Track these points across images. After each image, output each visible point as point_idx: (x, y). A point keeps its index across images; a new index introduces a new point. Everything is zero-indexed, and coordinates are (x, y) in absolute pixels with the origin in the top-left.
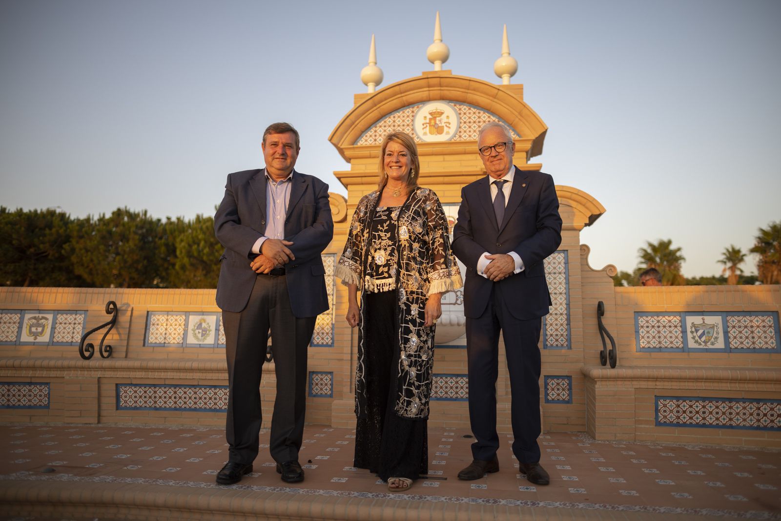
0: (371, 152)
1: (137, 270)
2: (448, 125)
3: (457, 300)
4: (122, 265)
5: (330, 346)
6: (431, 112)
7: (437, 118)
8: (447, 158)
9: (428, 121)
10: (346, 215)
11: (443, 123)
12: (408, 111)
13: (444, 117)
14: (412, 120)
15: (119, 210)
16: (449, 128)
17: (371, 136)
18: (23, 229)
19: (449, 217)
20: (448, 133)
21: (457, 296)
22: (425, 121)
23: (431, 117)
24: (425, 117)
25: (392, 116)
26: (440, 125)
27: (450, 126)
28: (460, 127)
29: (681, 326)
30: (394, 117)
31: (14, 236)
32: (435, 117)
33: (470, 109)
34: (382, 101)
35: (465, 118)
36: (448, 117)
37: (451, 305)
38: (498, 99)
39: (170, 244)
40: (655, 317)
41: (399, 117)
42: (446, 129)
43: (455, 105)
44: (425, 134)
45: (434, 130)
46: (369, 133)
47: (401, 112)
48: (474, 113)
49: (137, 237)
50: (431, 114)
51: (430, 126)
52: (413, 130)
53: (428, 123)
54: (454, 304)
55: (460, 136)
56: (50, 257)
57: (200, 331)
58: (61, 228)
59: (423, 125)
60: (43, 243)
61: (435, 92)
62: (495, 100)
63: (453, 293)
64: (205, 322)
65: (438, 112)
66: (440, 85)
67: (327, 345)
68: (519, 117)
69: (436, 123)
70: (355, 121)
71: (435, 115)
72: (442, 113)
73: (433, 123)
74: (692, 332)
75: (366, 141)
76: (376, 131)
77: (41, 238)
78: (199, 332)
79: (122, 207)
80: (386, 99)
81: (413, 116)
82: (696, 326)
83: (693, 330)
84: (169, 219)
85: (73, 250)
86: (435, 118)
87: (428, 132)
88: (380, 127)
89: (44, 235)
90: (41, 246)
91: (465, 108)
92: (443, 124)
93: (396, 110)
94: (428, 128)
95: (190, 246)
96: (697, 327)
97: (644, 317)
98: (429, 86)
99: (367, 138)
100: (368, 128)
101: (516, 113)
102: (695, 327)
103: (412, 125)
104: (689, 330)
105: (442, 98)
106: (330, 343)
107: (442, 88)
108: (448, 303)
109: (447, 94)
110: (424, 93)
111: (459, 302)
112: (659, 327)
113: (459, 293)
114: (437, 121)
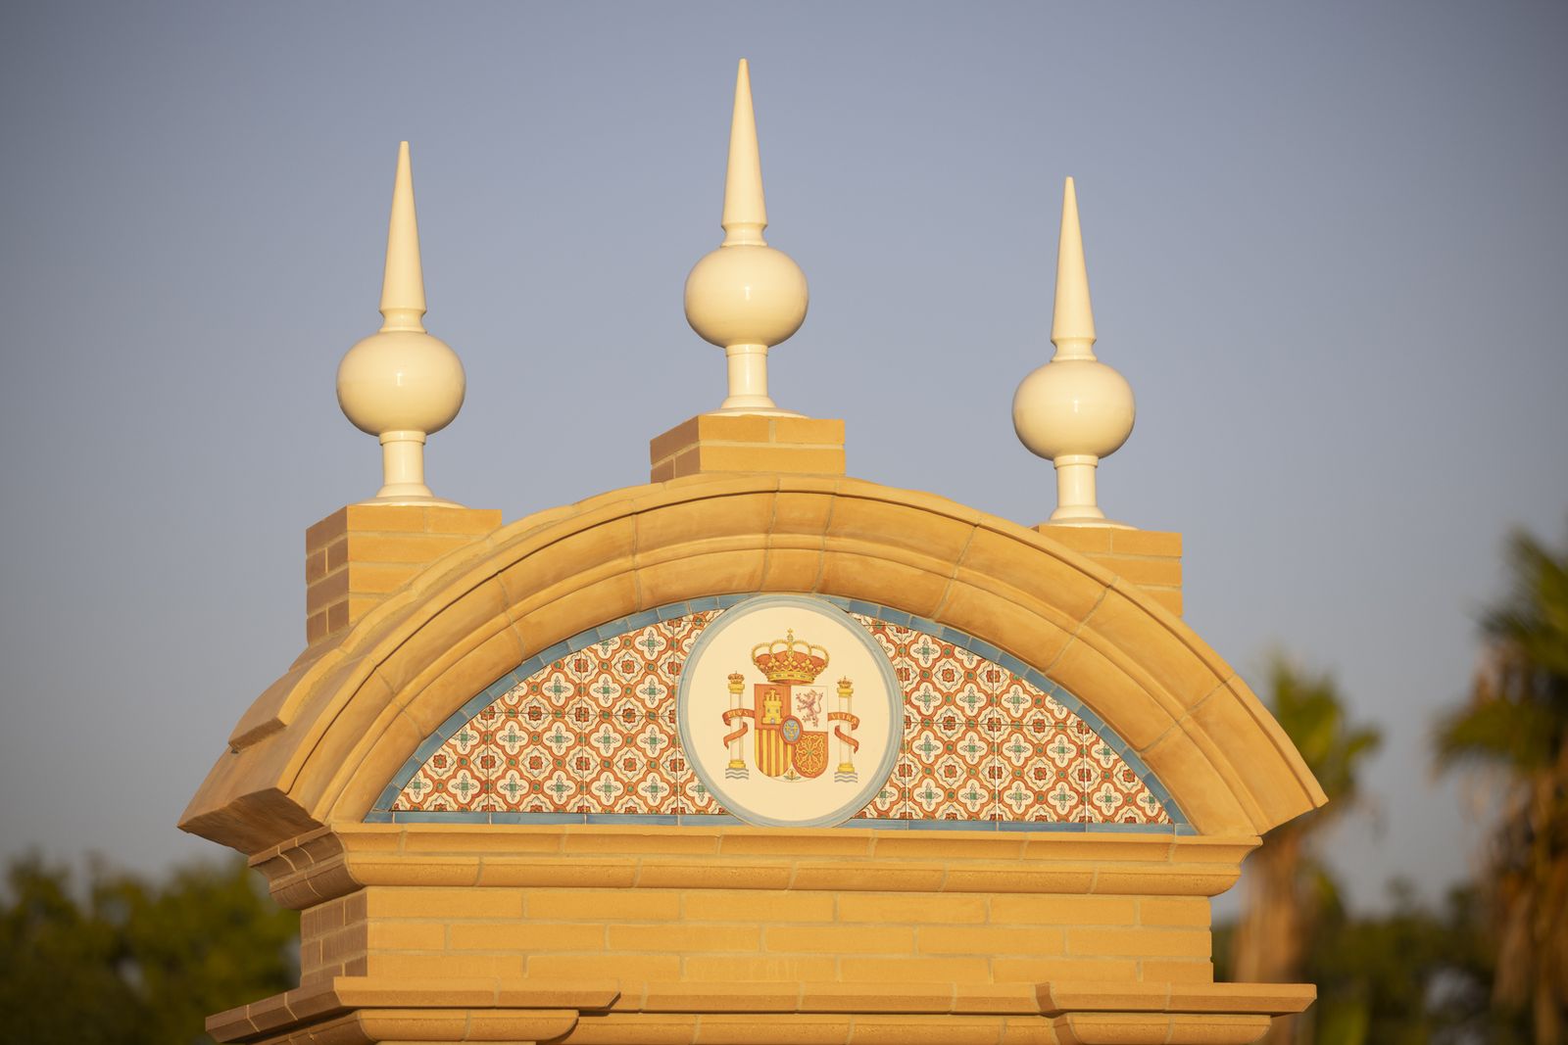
0: (487, 860)
2: (845, 728)
6: (764, 651)
7: (795, 690)
9: (748, 701)
11: (822, 717)
12: (650, 639)
13: (825, 681)
14: (673, 692)
16: (856, 745)
17: (463, 762)
20: (846, 773)
22: (733, 703)
23: (763, 679)
24: (736, 679)
25: (569, 661)
26: (808, 727)
27: (855, 735)
28: (905, 747)
30: (580, 666)
32: (786, 684)
33: (948, 653)
34: (541, 586)
35: (928, 699)
36: (845, 684)
38: (1095, 626)
41: (605, 666)
42: (836, 749)
43: (879, 628)
44: (736, 769)
45: (783, 755)
46: (453, 748)
47: (616, 643)
48: (970, 676)
50: (759, 661)
51: (759, 728)
52: (673, 742)
53: (752, 714)
55: (905, 795)
59: (726, 719)
61: (799, 552)
62: (1082, 629)
65: (800, 657)
66: (827, 528)
68: (1191, 726)
69: (787, 717)
71: (786, 668)
72: (819, 665)
73: (773, 715)
75: (440, 786)
76: (487, 738)
80: (558, 578)
81: (674, 668)
86: (781, 688)
87: (751, 762)
88: (512, 713)
91: (924, 646)
92: (825, 726)
93: (592, 630)
94: (751, 735)
98: (772, 529)
99: (443, 773)
100: (453, 719)
101: (1177, 707)
103: (673, 717)
105: (826, 588)
107: (830, 543)
109: (851, 568)
110: (741, 556)
114: (795, 704)
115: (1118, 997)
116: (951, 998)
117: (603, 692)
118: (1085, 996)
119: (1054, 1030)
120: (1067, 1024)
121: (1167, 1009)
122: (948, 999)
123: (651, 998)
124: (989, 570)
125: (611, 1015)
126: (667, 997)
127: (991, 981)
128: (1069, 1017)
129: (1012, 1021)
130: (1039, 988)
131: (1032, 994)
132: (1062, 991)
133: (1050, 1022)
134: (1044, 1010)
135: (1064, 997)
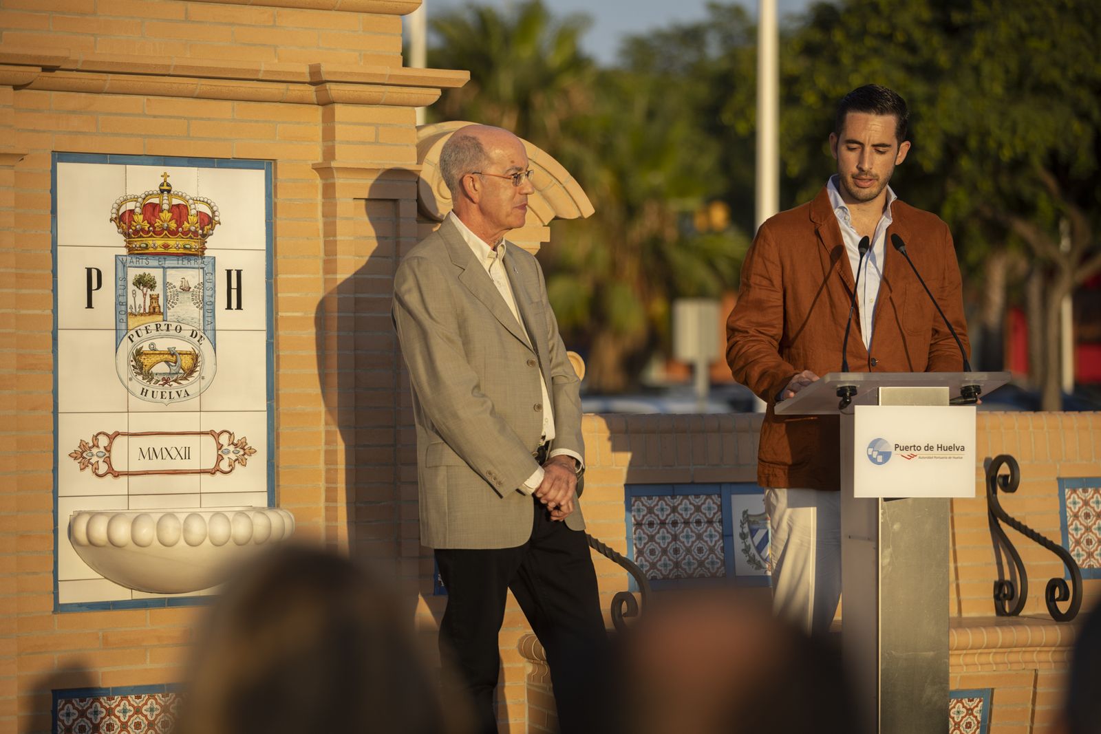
3: (220, 458)
19: (196, 201)
21: (220, 447)
29: (721, 522)
37: (204, 476)
40: (668, 499)
54: (212, 472)
63: (210, 439)
74: (743, 536)
82: (752, 519)
83: (746, 530)
96: (754, 522)
97: (644, 499)
102: (749, 522)
104: (737, 530)
108: (197, 468)
111: (224, 466)
112: (675, 523)
113: (224, 439)
115: (359, 74)
116: (260, 70)
118: (341, 73)
119: (315, 93)
120: (327, 90)
121: (386, 83)
122: (258, 71)
123: (85, 62)
125: (57, 72)
126: (93, 62)
127: (276, 61)
128: (328, 86)
129: (292, 87)
130: (311, 67)
131: (306, 70)
132: (327, 69)
133: (313, 88)
134: (313, 81)
135: (328, 73)
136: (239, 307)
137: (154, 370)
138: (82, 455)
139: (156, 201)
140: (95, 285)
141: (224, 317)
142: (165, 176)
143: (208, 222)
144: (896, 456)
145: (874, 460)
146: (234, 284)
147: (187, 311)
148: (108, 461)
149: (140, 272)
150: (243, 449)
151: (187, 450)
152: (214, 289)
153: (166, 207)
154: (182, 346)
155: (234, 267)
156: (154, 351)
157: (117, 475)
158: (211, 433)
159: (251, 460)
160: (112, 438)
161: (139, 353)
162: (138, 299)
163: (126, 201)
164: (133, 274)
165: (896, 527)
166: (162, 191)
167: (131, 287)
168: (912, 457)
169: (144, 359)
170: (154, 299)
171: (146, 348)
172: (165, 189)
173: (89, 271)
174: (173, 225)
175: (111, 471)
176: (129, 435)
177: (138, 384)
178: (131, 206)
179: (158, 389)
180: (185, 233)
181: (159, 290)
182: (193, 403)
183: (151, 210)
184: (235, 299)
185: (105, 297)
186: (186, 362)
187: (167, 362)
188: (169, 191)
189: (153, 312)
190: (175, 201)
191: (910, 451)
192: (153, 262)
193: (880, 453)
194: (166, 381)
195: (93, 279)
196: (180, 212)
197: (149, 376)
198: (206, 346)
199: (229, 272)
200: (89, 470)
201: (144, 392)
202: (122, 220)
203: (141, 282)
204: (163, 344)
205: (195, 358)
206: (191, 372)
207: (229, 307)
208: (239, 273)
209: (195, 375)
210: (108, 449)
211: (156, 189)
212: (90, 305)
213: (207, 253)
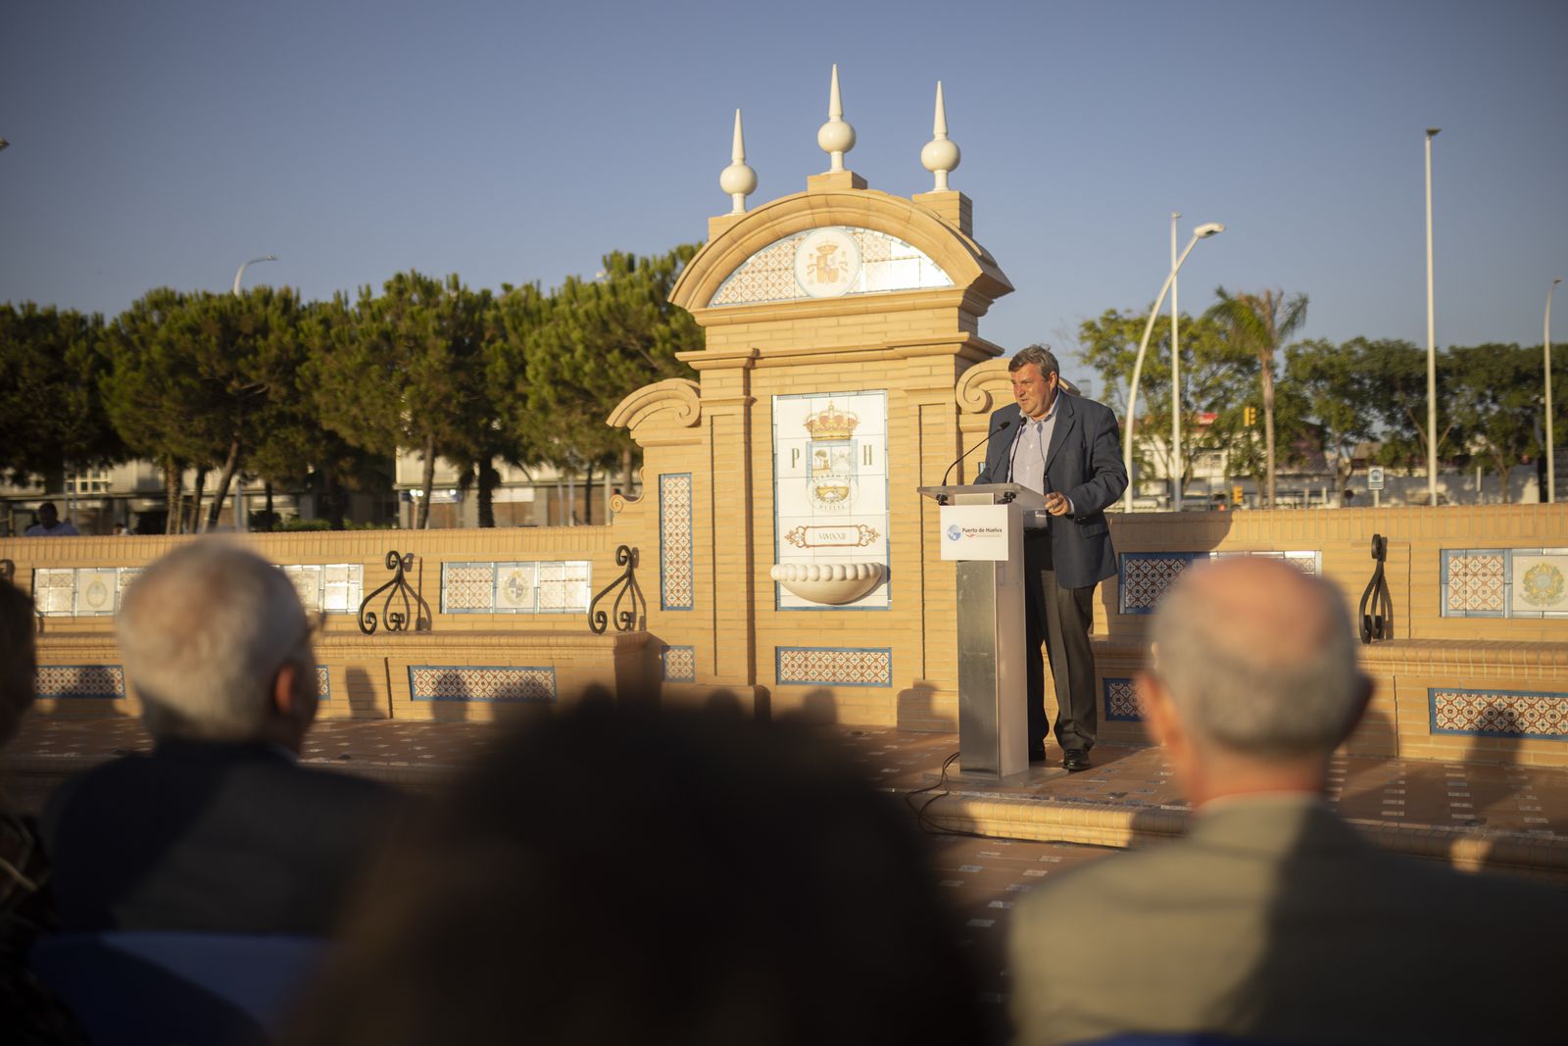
0: (732, 316)
1: (448, 414)
2: (844, 266)
3: (861, 538)
4: (418, 406)
5: (689, 609)
6: (819, 245)
7: (828, 256)
8: (844, 320)
9: (815, 261)
10: (700, 416)
11: (837, 263)
12: (786, 245)
13: (838, 253)
14: (793, 261)
15: (400, 278)
16: (847, 271)
17: (733, 288)
18: (214, 340)
20: (842, 283)
21: (861, 533)
22: (811, 262)
23: (819, 254)
24: (811, 255)
25: (761, 255)
26: (832, 267)
27: (847, 268)
30: (766, 257)
31: (200, 357)
32: (826, 255)
35: (869, 254)
36: (844, 253)
37: (853, 547)
39: (515, 351)
41: (773, 256)
42: (841, 273)
44: (811, 282)
45: (825, 276)
46: (729, 285)
47: (776, 248)
48: (883, 245)
49: (442, 343)
50: (819, 249)
51: (818, 269)
52: (793, 276)
53: (816, 265)
54: (857, 545)
56: (271, 396)
57: (514, 589)
58: (285, 332)
59: (808, 267)
60: (255, 367)
61: (822, 214)
63: (856, 529)
64: (519, 577)
65: (830, 246)
66: (828, 205)
67: (685, 608)
69: (826, 265)
70: (708, 269)
71: (826, 250)
72: (836, 247)
73: (822, 265)
75: (727, 296)
76: (739, 280)
77: (250, 357)
78: (513, 592)
79: (407, 272)
80: (749, 232)
81: (793, 254)
84: (507, 288)
85: (316, 377)
86: (824, 256)
87: (815, 280)
88: (747, 273)
89: (255, 351)
90: (253, 374)
91: (868, 238)
92: (838, 266)
93: (768, 244)
94: (816, 271)
95: (555, 357)
97: (1134, 561)
98: (812, 208)
99: (728, 292)
100: (728, 276)
103: (793, 268)
105: (834, 223)
106: (688, 605)
107: (831, 210)
108: (849, 543)
109: (839, 216)
110: (805, 217)
111: (863, 542)
112: (1153, 575)
113: (863, 529)
114: (829, 260)
117: (773, 263)
123: (768, 353)
124: (877, 211)
129: (883, 351)
136: (870, 463)
137: (826, 496)
138: (790, 537)
139: (826, 414)
140: (796, 457)
141: (862, 469)
142: (831, 402)
143: (852, 423)
144: (964, 535)
145: (951, 538)
146: (868, 452)
147: (841, 467)
148: (803, 540)
149: (818, 449)
150: (873, 534)
151: (844, 534)
152: (857, 455)
153: (831, 417)
154: (840, 484)
155: (868, 444)
156: (826, 487)
157: (808, 546)
158: (857, 526)
159: (877, 540)
160: (805, 529)
161: (818, 488)
162: (818, 462)
163: (811, 415)
164: (815, 450)
165: (965, 577)
166: (830, 409)
167: (814, 457)
168: (972, 536)
169: (821, 491)
170: (826, 461)
171: (822, 485)
172: (831, 408)
173: (793, 450)
174: (835, 425)
175: (805, 545)
176: (814, 527)
177: (818, 502)
178: (813, 418)
179: (828, 505)
180: (842, 429)
181: (828, 458)
182: (846, 512)
183: (824, 419)
184: (868, 458)
185: (801, 462)
186: (842, 491)
187: (833, 492)
188: (833, 409)
189: (825, 468)
190: (836, 414)
191: (971, 532)
192: (825, 444)
193: (955, 534)
194: (832, 501)
195: (795, 454)
196: (839, 419)
197: (823, 499)
198: (853, 482)
199: (865, 447)
200: (794, 544)
201: (821, 507)
202: (810, 425)
203: (819, 454)
204: (830, 484)
205: (847, 490)
206: (845, 496)
207: (865, 464)
208: (870, 447)
209: (848, 498)
210: (803, 534)
211: (826, 408)
212: (793, 466)
213: (852, 438)
